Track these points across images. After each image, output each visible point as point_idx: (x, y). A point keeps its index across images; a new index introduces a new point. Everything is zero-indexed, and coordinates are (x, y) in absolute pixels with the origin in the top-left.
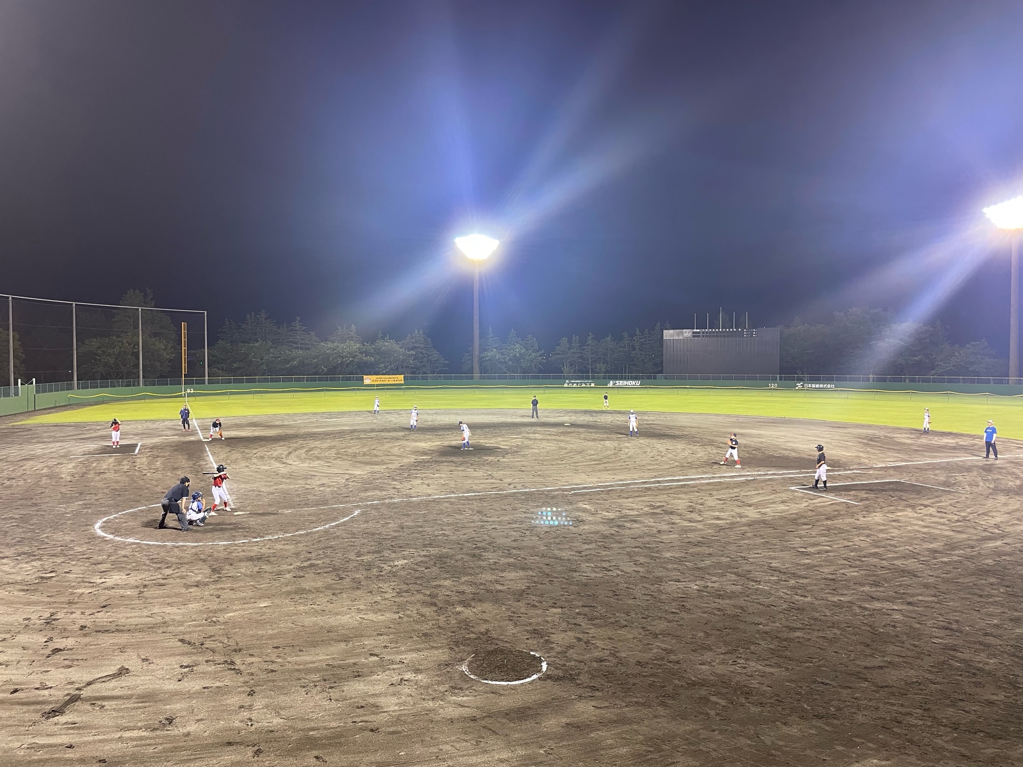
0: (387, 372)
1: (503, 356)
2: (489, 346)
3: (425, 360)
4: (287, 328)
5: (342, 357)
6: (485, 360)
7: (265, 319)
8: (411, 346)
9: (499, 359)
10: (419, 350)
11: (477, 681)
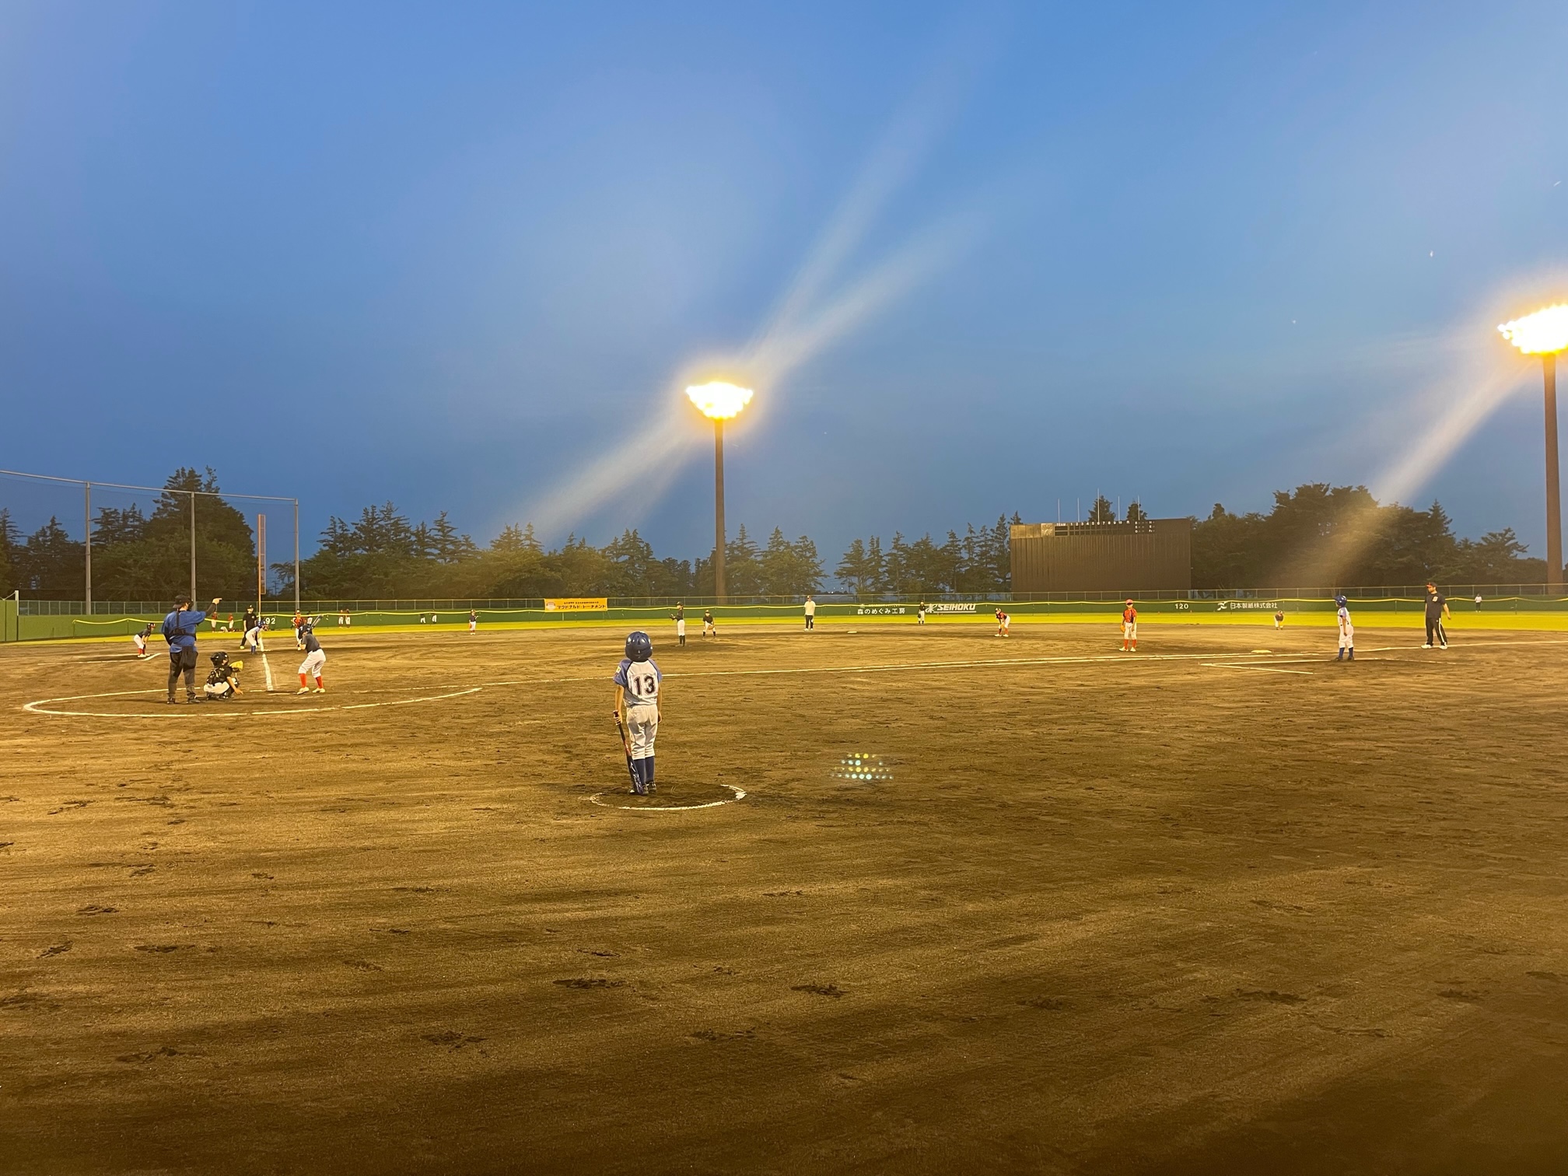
0: (581, 594)
5: (512, 571)
11: (610, 808)
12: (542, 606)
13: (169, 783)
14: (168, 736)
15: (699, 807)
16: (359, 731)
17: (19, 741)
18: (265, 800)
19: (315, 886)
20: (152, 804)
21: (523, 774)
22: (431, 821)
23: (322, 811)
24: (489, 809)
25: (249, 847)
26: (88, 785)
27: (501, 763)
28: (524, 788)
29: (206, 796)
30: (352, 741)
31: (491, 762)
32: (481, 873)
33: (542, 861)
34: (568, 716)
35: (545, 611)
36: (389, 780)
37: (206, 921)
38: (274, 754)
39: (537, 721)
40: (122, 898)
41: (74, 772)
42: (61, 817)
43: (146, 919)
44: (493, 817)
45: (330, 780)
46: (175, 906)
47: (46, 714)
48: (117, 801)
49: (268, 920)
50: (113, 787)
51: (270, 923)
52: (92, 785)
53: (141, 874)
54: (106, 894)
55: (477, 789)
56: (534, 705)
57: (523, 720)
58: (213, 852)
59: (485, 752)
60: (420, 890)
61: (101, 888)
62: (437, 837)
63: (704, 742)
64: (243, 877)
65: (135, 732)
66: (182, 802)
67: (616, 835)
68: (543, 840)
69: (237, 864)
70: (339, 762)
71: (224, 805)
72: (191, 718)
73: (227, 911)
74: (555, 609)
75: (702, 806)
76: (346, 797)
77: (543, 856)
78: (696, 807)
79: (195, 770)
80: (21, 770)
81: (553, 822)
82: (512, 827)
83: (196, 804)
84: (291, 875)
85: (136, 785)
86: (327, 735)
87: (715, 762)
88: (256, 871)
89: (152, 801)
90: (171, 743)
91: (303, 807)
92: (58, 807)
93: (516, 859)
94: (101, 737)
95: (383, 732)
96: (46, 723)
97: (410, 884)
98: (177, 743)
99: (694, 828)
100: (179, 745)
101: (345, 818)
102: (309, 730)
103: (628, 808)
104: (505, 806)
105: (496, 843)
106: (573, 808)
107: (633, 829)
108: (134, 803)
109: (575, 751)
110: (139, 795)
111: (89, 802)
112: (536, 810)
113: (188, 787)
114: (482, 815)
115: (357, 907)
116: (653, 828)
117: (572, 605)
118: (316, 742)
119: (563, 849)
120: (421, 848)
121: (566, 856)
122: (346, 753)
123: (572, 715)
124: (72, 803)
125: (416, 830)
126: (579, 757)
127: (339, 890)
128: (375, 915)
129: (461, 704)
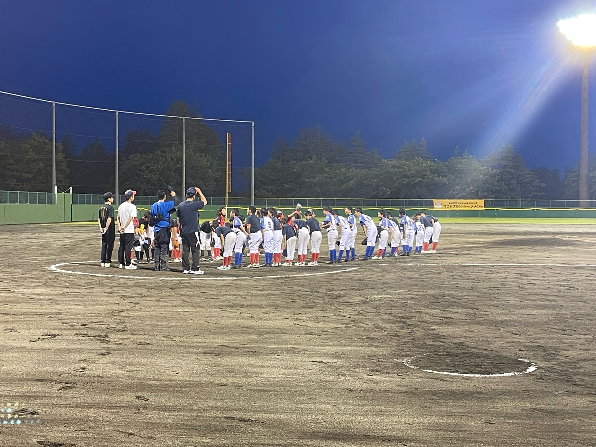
0: (463, 196)
3: (515, 181)
5: (406, 176)
8: (495, 164)
10: (506, 169)
11: (416, 370)
12: (431, 205)
13: (114, 326)
14: (130, 292)
15: (491, 375)
16: (256, 296)
17: (37, 290)
18: (170, 342)
19: (172, 409)
20: (96, 340)
21: (361, 337)
22: (275, 367)
23: (204, 353)
24: (322, 362)
25: (142, 376)
26: (63, 323)
27: (348, 327)
28: (355, 348)
29: (132, 336)
30: (249, 303)
31: (340, 326)
32: (293, 412)
33: (342, 407)
34: (415, 293)
35: (434, 209)
36: (261, 334)
37: (90, 428)
38: (193, 309)
39: (389, 296)
40: (45, 405)
41: (59, 314)
42: (36, 345)
43: (53, 422)
44: (322, 369)
45: (220, 331)
46: (76, 414)
47: (61, 273)
48: (76, 336)
49: (130, 431)
50: (79, 326)
51: (131, 434)
52: (65, 323)
53: (66, 389)
54: (38, 401)
55: (321, 346)
56: (392, 283)
57: (378, 295)
58: (118, 378)
59: (339, 318)
60: (244, 420)
61: (36, 397)
62: (273, 381)
63: (519, 322)
64: (129, 398)
65: (111, 288)
66: (116, 340)
67: (411, 392)
68: (351, 391)
69: (130, 388)
70: (232, 318)
71: (141, 344)
72: (151, 280)
73: (107, 422)
74: (441, 208)
75: (494, 375)
76: (225, 344)
77: (345, 403)
78: (488, 376)
79: (135, 317)
80: (28, 310)
81: (365, 376)
82: (332, 377)
83: (124, 342)
84: (160, 400)
85: (93, 325)
86: (233, 297)
87: (523, 339)
88: (139, 394)
89: (97, 338)
90: (130, 297)
91: (192, 350)
92: (37, 337)
93: (325, 403)
94: (88, 291)
95: (273, 297)
96: (60, 278)
97: (239, 415)
98: (133, 297)
99: (478, 393)
100: (134, 299)
101: (218, 360)
102: (223, 293)
103: (431, 371)
104: (335, 361)
105: (315, 389)
106: (386, 367)
107: (427, 388)
108: (85, 338)
109: (409, 322)
110: (91, 333)
111: (58, 335)
112: (358, 366)
113: (125, 329)
114: (314, 366)
115: (193, 428)
116: (443, 389)
117: (456, 205)
118: (224, 302)
119: (364, 400)
120: (259, 388)
121: (363, 405)
122: (240, 311)
123: (418, 293)
124: (46, 335)
125: (261, 374)
126: (411, 327)
127: (188, 414)
128: (204, 436)
129: (338, 279)
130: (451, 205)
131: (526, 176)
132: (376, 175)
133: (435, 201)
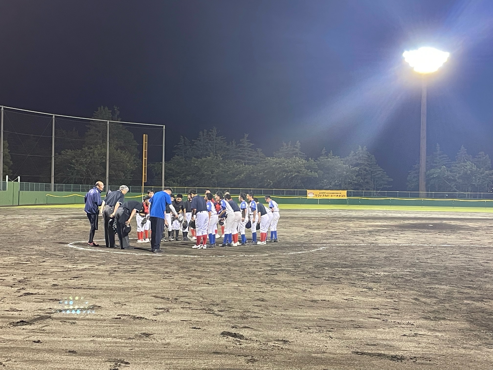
0: (330, 187)
1: (452, 174)
2: (436, 163)
3: (369, 176)
4: (236, 144)
5: (286, 171)
6: (434, 178)
7: (216, 136)
8: (354, 163)
9: (448, 176)
10: (362, 167)
12: (305, 194)
35: (308, 198)
74: (314, 197)
117: (324, 194)
130: (321, 194)
131: (378, 172)
132: (261, 170)
133: (308, 191)
